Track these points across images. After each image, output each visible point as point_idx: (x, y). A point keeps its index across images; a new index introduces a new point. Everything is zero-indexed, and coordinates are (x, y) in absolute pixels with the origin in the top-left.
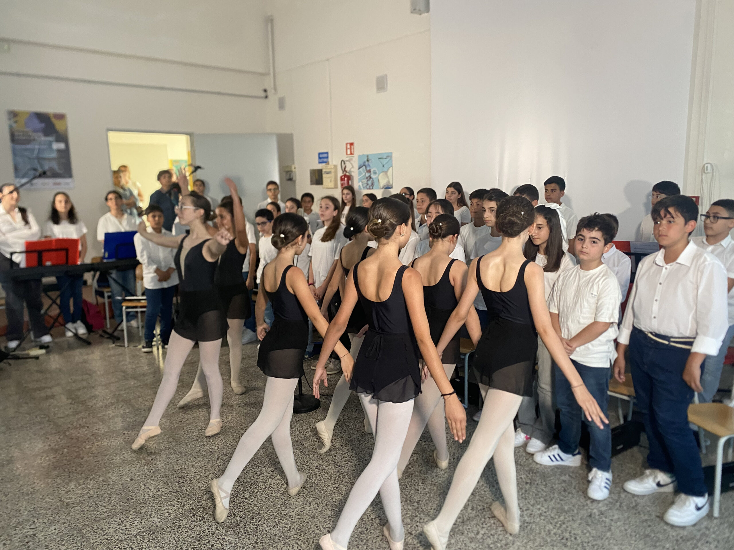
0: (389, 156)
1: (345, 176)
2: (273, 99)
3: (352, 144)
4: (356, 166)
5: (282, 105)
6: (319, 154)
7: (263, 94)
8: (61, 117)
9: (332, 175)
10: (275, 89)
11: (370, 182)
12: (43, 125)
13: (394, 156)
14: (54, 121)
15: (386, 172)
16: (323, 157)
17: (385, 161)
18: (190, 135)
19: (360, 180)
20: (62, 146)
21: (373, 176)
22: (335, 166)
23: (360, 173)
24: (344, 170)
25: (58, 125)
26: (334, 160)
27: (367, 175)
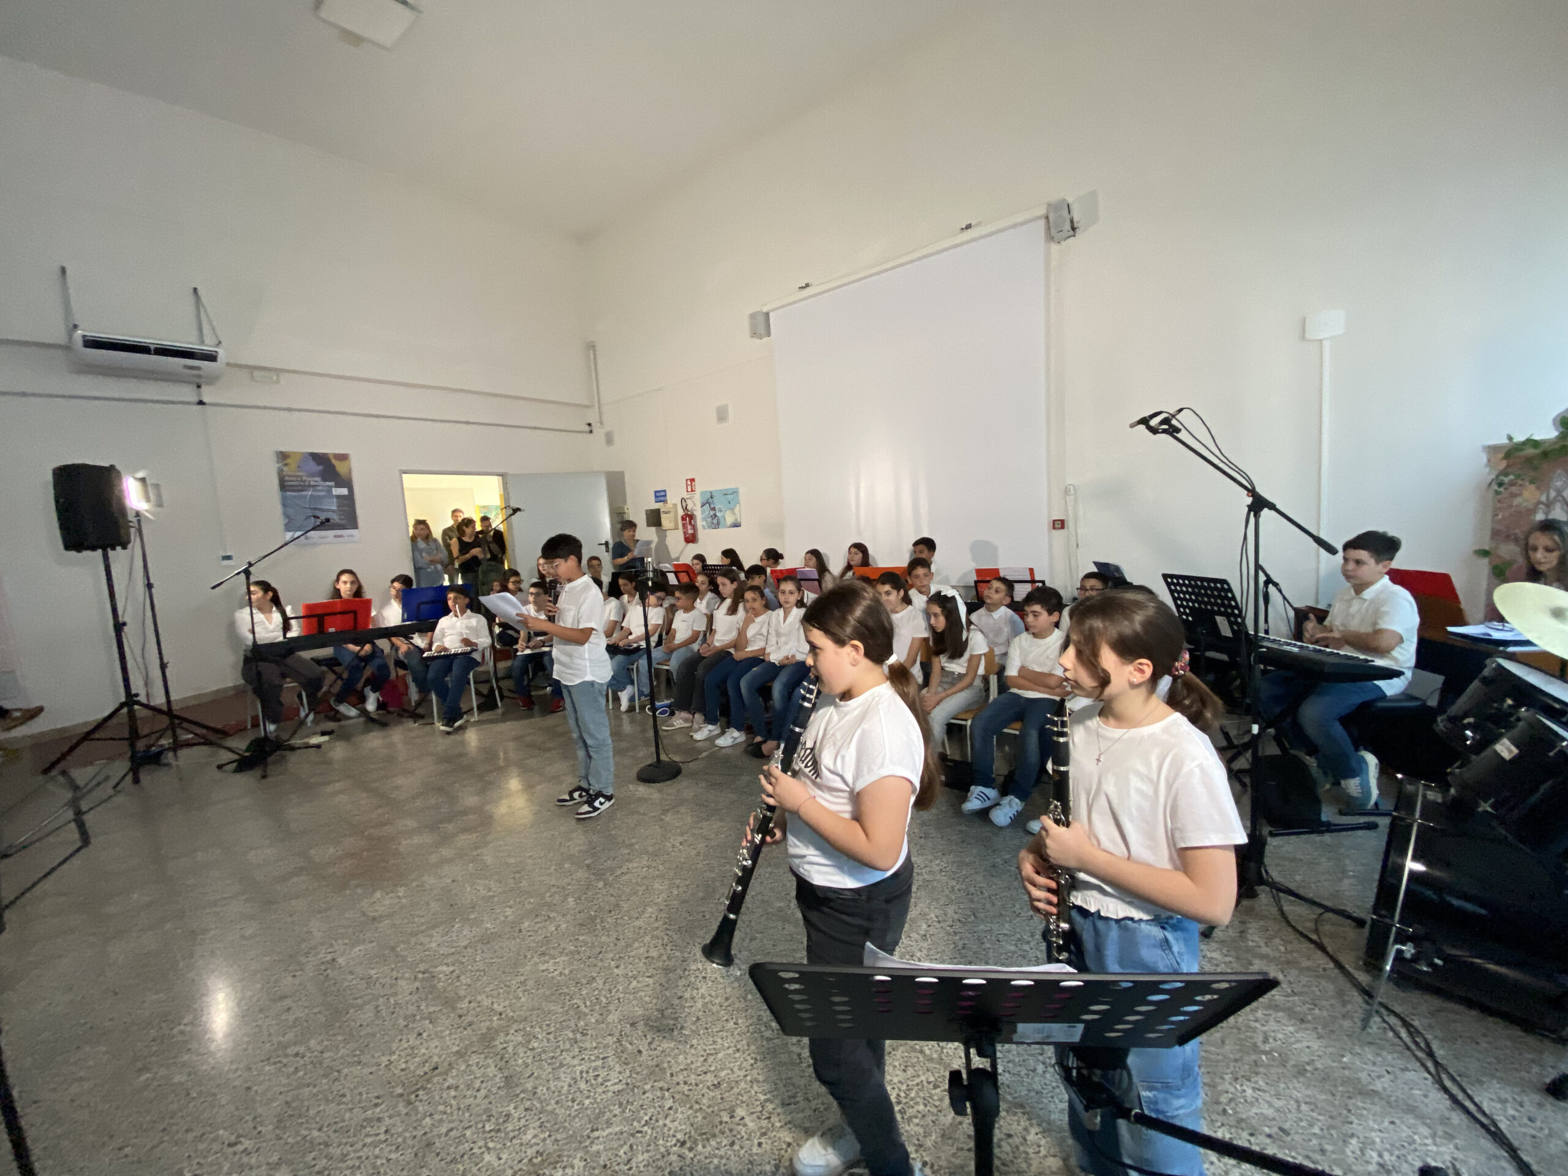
0: (735, 492)
1: (687, 515)
2: (599, 432)
3: (692, 480)
4: (699, 505)
5: (609, 439)
6: (656, 492)
7: (587, 428)
8: (344, 457)
9: (671, 515)
10: (601, 423)
11: (715, 521)
12: (320, 468)
13: (741, 492)
14: (334, 461)
15: (732, 509)
16: (660, 496)
17: (730, 497)
18: (503, 476)
19: (704, 519)
20: (344, 491)
21: (718, 514)
22: (675, 505)
23: (703, 512)
24: (685, 509)
25: (340, 467)
26: (673, 499)
27: (712, 513)
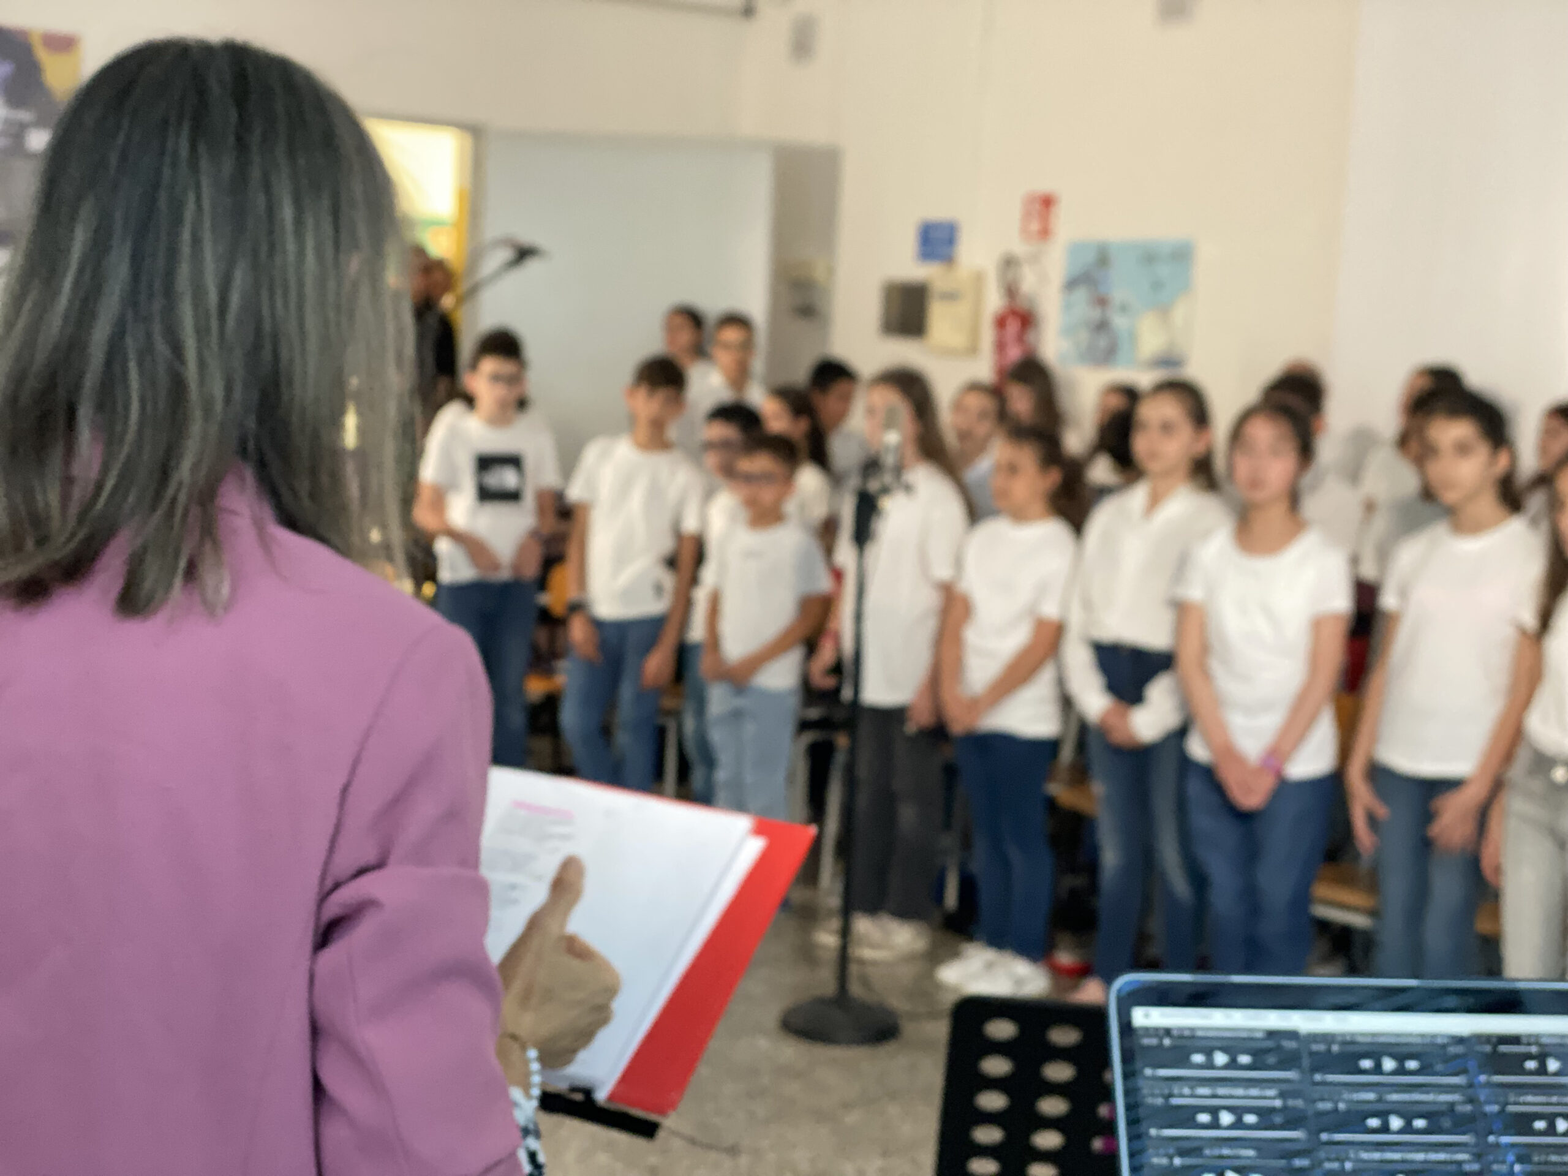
0: (1181, 255)
1: (1013, 312)
2: (774, 18)
3: (1047, 202)
4: (1057, 280)
5: (802, 44)
6: (924, 227)
9: (963, 309)
11: (1103, 342)
13: (1203, 255)
15: (1164, 311)
16: (937, 241)
17: (1162, 269)
18: (475, 132)
19: (1068, 331)
21: (1115, 320)
22: (979, 278)
23: (1068, 307)
24: (1011, 291)
26: (978, 255)
27: (1095, 314)
